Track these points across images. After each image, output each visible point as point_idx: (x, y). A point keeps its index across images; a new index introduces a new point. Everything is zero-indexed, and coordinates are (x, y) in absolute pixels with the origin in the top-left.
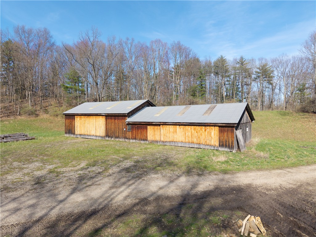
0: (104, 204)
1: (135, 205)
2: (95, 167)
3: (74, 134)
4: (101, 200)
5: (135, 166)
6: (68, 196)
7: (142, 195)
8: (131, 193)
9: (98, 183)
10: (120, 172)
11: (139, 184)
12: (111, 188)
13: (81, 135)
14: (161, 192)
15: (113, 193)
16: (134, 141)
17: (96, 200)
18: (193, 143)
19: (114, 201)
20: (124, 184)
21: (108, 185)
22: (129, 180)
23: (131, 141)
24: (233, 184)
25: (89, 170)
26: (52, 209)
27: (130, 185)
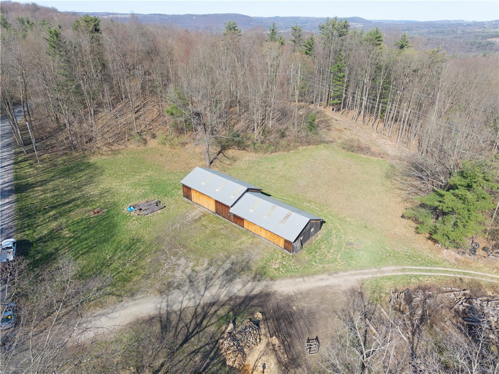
0: (217, 298)
1: (227, 301)
2: (212, 267)
3: (191, 200)
4: (216, 297)
5: (231, 268)
6: (204, 292)
7: (231, 295)
8: (226, 293)
9: (214, 284)
10: (223, 274)
11: (231, 286)
12: (220, 288)
13: (197, 204)
14: (237, 294)
15: (221, 292)
16: (235, 224)
17: (214, 296)
18: (270, 241)
19: (221, 297)
20: (224, 286)
21: (218, 286)
22: (227, 283)
23: (233, 224)
24: (269, 290)
25: (210, 270)
26: (201, 300)
27: (227, 287)
